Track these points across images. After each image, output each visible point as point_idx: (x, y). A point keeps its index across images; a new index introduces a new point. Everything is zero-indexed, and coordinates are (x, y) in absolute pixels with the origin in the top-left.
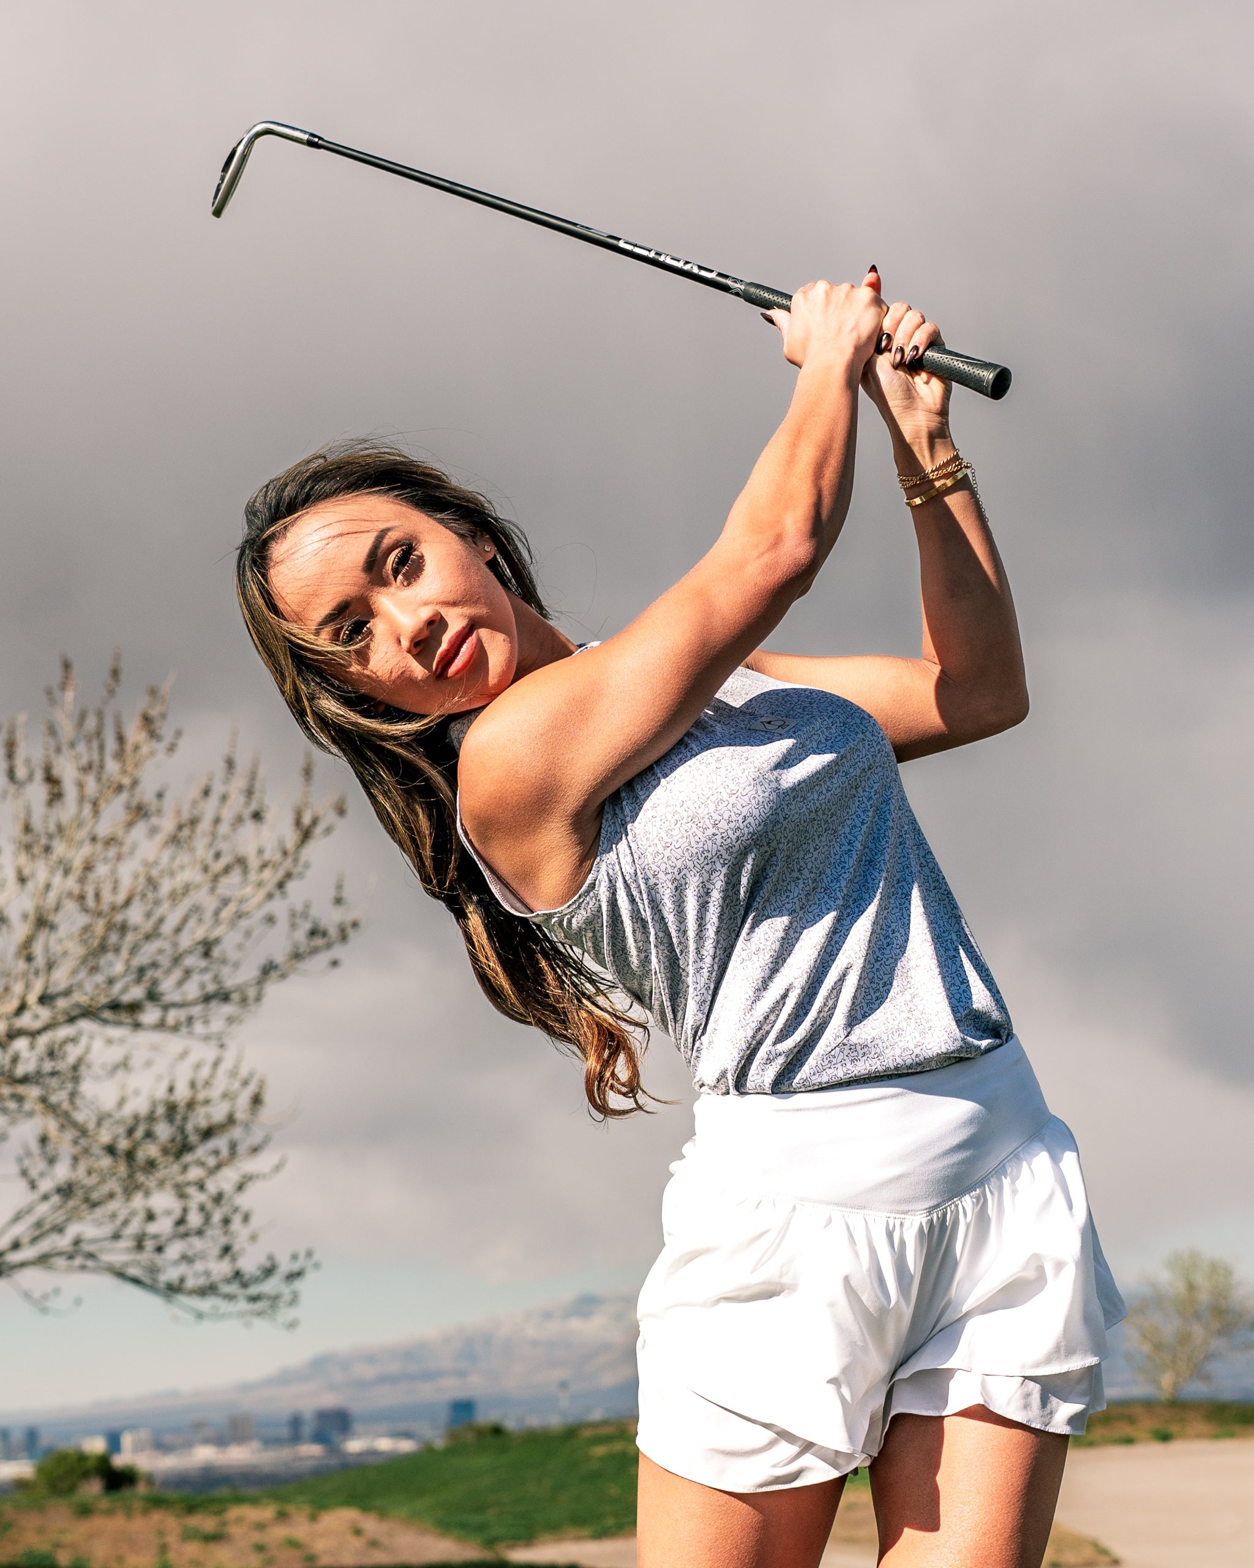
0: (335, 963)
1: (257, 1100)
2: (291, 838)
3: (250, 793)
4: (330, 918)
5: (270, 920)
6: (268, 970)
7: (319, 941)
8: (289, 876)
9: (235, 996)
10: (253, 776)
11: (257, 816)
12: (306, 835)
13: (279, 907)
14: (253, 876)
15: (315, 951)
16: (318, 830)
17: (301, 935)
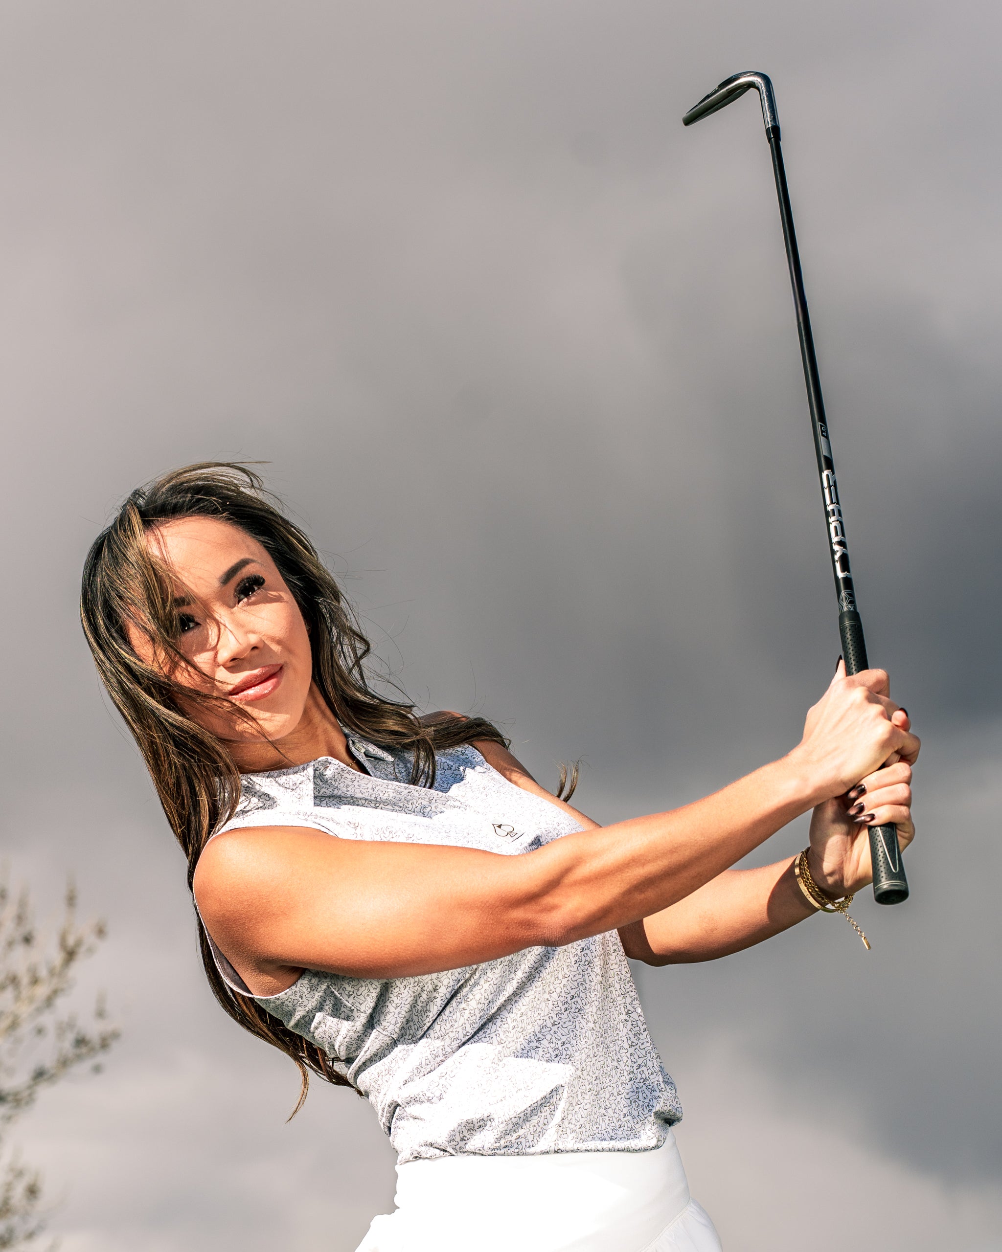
0: (97, 1069)
1: (32, 1191)
2: (57, 957)
3: (20, 919)
4: (94, 1029)
5: (40, 1031)
6: (40, 1075)
7: (84, 1050)
8: (55, 993)
9: (10, 1098)
10: (23, 904)
11: (28, 940)
12: (70, 955)
13: (48, 1020)
14: (25, 991)
15: (79, 1058)
16: (82, 950)
17: (67, 1044)
